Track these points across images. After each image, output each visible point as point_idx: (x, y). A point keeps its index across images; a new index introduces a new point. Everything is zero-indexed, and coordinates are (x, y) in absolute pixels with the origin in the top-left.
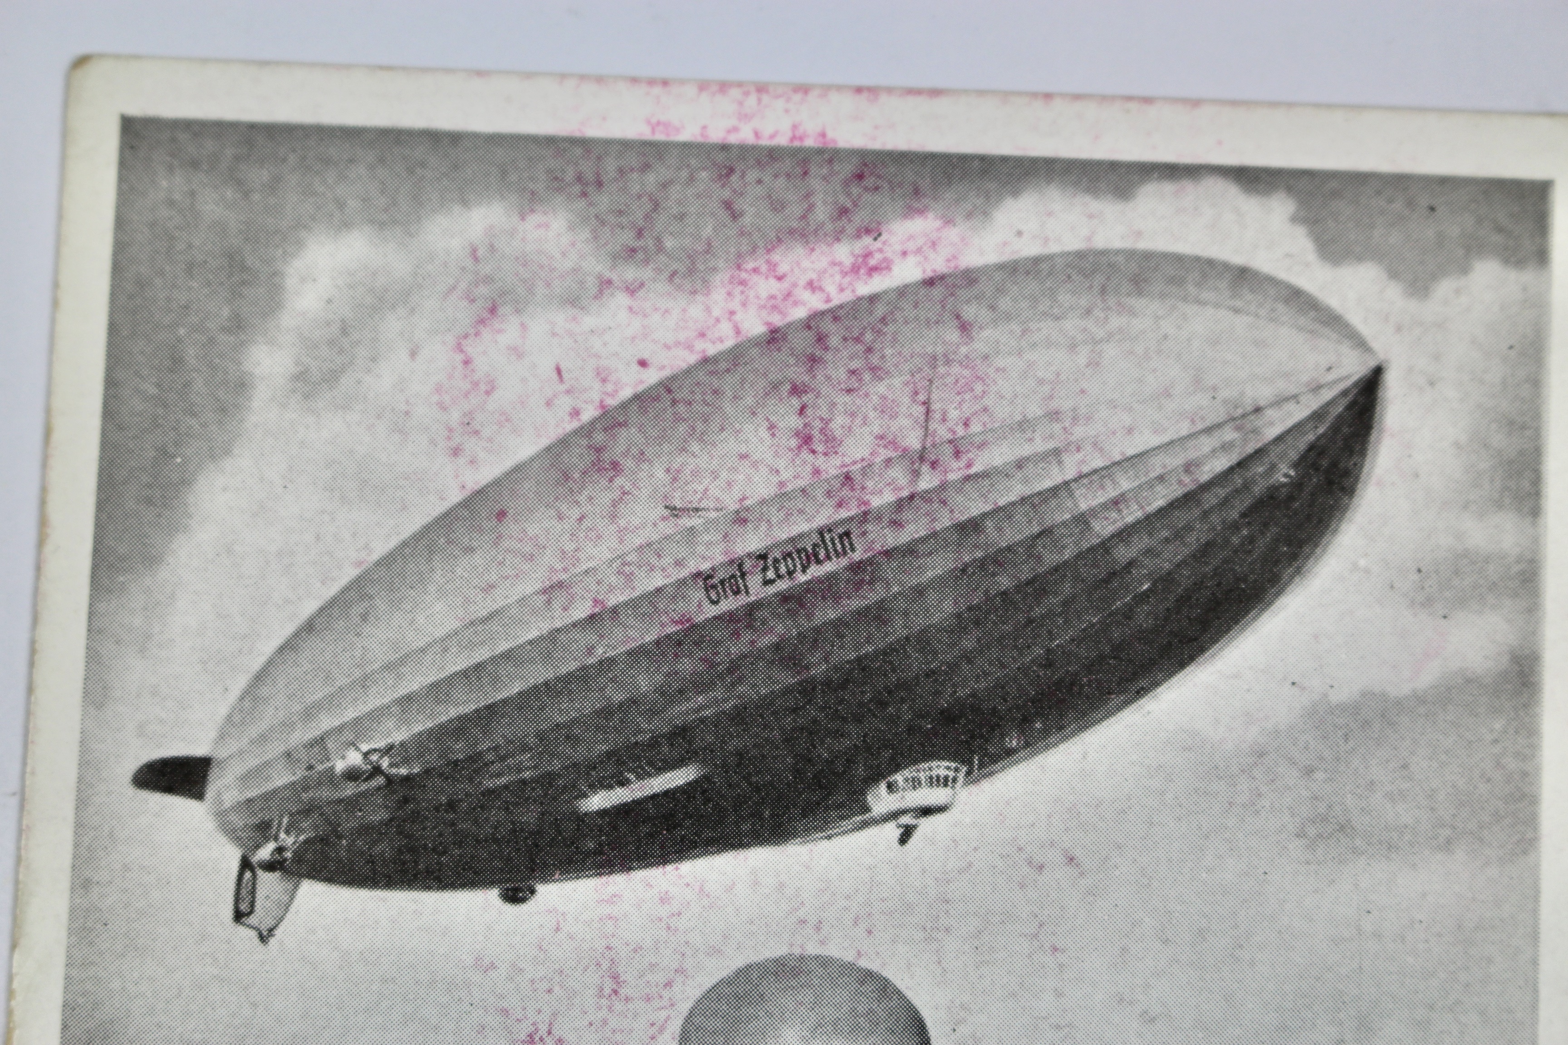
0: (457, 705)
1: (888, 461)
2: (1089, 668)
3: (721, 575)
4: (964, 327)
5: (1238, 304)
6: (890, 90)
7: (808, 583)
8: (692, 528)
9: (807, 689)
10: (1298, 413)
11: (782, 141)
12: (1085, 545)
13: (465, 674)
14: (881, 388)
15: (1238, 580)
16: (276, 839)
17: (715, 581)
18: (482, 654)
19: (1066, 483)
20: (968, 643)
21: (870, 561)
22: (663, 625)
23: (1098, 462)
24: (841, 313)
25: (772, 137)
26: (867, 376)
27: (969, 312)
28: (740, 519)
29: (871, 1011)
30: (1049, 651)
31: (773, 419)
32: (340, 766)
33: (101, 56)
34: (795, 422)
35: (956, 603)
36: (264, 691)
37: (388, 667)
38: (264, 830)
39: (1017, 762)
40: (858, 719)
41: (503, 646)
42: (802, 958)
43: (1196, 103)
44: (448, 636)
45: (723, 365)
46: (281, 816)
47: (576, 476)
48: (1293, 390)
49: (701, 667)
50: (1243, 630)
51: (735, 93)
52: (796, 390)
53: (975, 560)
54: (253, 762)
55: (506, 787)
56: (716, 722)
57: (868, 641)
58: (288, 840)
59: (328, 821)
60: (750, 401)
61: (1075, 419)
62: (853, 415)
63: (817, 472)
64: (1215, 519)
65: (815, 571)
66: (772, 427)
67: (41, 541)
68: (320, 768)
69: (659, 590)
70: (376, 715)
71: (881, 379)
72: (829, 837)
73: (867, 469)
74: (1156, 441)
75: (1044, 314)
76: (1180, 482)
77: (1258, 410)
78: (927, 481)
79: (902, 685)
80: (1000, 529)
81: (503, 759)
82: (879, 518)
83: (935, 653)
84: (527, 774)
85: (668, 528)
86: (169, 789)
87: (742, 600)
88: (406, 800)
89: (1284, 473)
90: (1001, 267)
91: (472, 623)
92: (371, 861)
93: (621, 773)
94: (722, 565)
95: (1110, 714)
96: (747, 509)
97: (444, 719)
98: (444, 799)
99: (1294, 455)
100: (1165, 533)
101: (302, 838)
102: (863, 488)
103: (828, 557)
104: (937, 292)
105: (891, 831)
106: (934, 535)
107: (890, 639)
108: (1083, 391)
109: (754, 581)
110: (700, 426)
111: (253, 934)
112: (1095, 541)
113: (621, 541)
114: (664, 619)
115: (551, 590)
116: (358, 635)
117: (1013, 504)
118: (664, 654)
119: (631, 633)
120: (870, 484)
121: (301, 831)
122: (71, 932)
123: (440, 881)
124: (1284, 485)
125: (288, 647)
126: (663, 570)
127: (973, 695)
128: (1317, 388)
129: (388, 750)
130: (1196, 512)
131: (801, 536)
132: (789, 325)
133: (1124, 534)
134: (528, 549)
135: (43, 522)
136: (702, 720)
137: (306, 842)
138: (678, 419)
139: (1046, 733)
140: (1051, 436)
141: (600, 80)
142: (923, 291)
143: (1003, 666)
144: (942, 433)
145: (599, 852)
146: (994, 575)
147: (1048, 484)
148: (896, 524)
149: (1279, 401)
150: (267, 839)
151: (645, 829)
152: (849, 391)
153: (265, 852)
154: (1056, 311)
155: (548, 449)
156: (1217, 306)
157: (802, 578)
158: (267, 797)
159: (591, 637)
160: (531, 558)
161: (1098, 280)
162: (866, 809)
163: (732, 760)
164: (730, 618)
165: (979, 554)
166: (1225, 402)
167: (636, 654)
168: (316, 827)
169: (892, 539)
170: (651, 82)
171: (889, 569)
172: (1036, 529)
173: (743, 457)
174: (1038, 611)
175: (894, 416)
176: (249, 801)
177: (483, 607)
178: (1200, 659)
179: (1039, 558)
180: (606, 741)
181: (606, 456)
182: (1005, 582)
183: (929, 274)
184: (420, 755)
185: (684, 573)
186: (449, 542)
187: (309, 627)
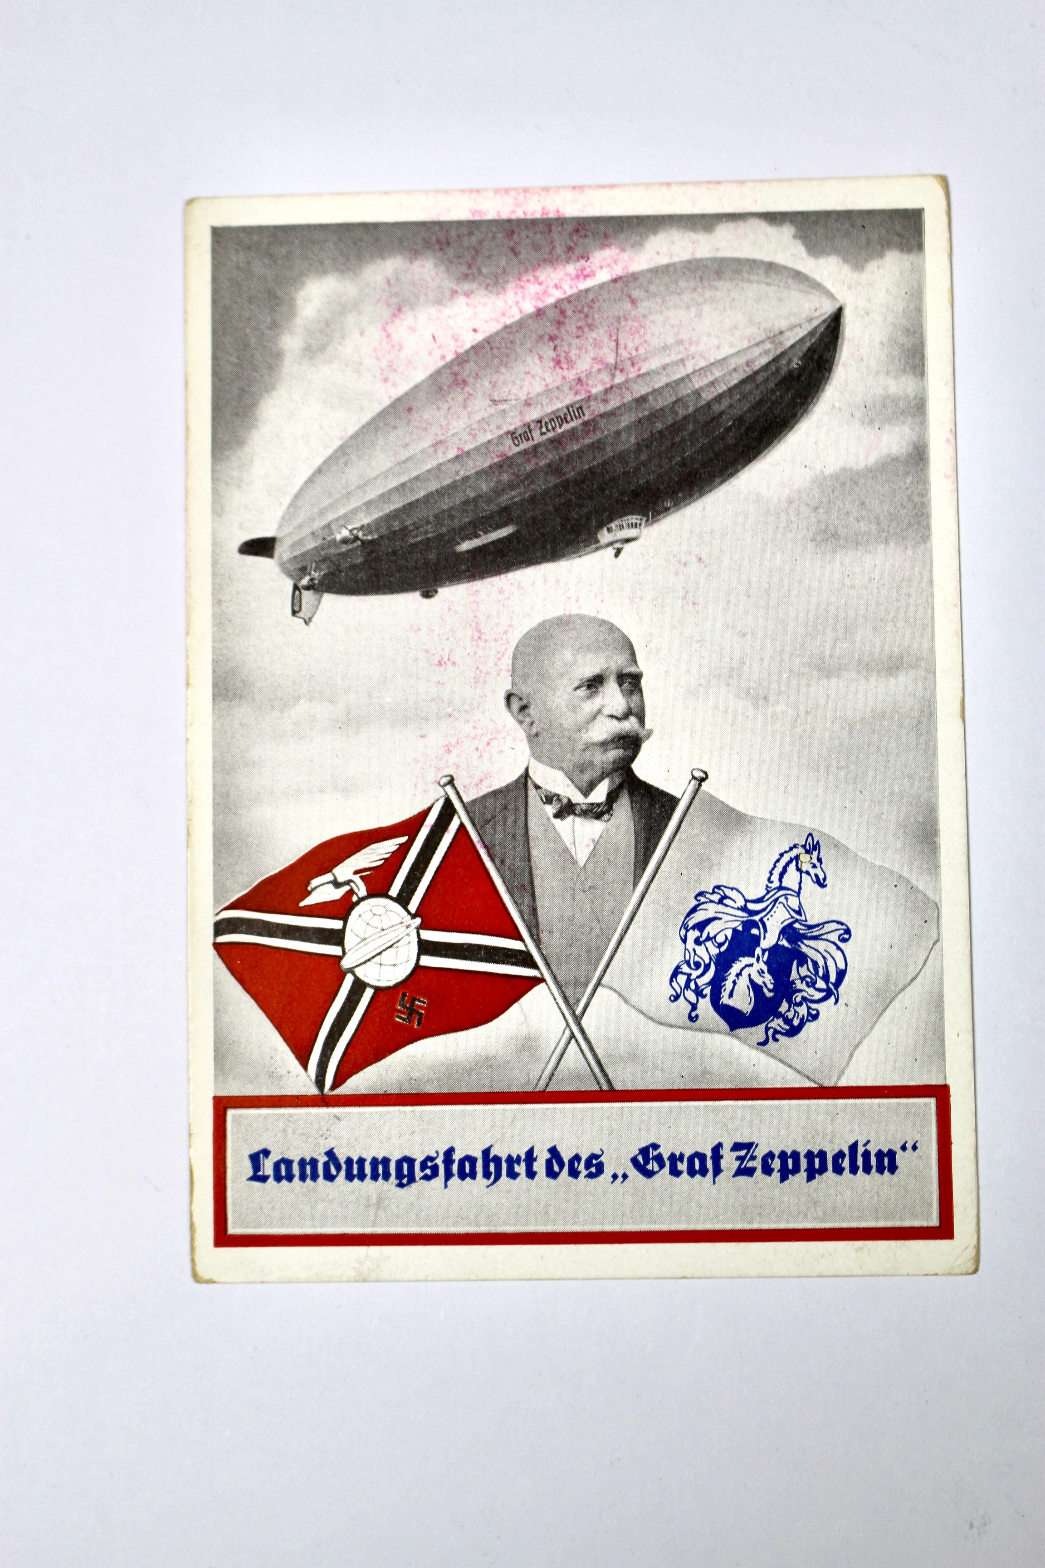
0: (394, 503)
1: (599, 371)
2: (704, 465)
3: (520, 431)
4: (633, 302)
5: (769, 280)
6: (589, 187)
7: (563, 433)
8: (504, 410)
9: (565, 485)
10: (801, 333)
11: (538, 215)
12: (699, 405)
13: (397, 488)
14: (594, 335)
15: (775, 417)
16: (310, 574)
17: (517, 435)
18: (404, 478)
19: (688, 376)
20: (643, 457)
21: (593, 420)
22: (492, 458)
23: (703, 364)
24: (572, 299)
25: (533, 214)
26: (586, 329)
27: (635, 294)
28: (528, 404)
29: (605, 639)
30: (683, 458)
31: (541, 353)
32: (338, 537)
33: (200, 198)
34: (552, 354)
35: (636, 437)
36: (299, 503)
37: (359, 487)
38: (304, 570)
39: (670, 514)
40: (591, 498)
41: (414, 474)
42: (570, 616)
43: (742, 182)
44: (387, 470)
45: (515, 329)
46: (311, 564)
47: (446, 388)
48: (798, 322)
49: (512, 477)
50: (779, 442)
51: (513, 194)
52: (552, 338)
53: (644, 416)
54: (296, 538)
55: (420, 542)
56: (521, 504)
57: (594, 459)
58: (315, 575)
59: (334, 564)
60: (529, 345)
61: (691, 344)
62: (580, 349)
63: (564, 378)
64: (763, 388)
65: (566, 427)
66: (540, 357)
67: (187, 437)
68: (329, 539)
69: (489, 441)
70: (355, 511)
71: (593, 330)
72: (580, 556)
73: (589, 374)
74: (731, 351)
75: (673, 292)
76: (744, 371)
77: (781, 333)
78: (619, 379)
79: (612, 480)
80: (656, 400)
81: (417, 528)
82: (596, 399)
83: (627, 463)
84: (430, 535)
85: (492, 410)
86: (256, 554)
87: (531, 443)
88: (372, 552)
89: (796, 363)
90: (650, 270)
91: (399, 463)
92: (357, 582)
93: (476, 532)
94: (520, 427)
95: (716, 487)
96: (531, 399)
97: (387, 511)
98: (390, 550)
99: (801, 354)
100: (738, 397)
101: (322, 573)
102: (587, 384)
103: (572, 420)
104: (619, 285)
105: (611, 551)
106: (624, 405)
107: (605, 457)
108: (694, 330)
109: (536, 434)
110: (505, 359)
111: (302, 621)
112: (703, 403)
113: (469, 418)
114: (493, 455)
115: (436, 445)
116: (343, 473)
117: (662, 387)
118: (493, 472)
119: (477, 463)
120: (590, 382)
121: (322, 570)
122: (214, 625)
123: (390, 589)
124: (796, 369)
125: (310, 481)
126: (491, 431)
127: (648, 482)
128: (810, 320)
129: (362, 528)
130: (754, 385)
131: (558, 410)
132: (546, 307)
133: (718, 399)
134: (424, 425)
135: (187, 428)
136: (515, 503)
137: (324, 575)
138: (494, 356)
139: (684, 499)
140: (679, 353)
141: (445, 192)
142: (611, 285)
143: (661, 467)
144: (625, 354)
145: (468, 570)
146: (654, 423)
147: (679, 376)
148: (605, 401)
149: (792, 328)
150: (305, 575)
151: (489, 558)
152: (578, 337)
153: (305, 581)
154: (678, 290)
155: (431, 376)
156: (758, 282)
157: (559, 431)
158: (304, 554)
159: (457, 466)
160: (426, 430)
161: (699, 273)
162: (597, 541)
163: (530, 522)
164: (525, 452)
165: (646, 413)
166: (765, 330)
167: (481, 473)
168: (329, 567)
169: (603, 408)
170: (471, 191)
171: (603, 423)
172: (674, 399)
173: (527, 373)
174: (677, 439)
175: (601, 348)
176: (296, 557)
177: (403, 455)
178: (759, 457)
179: (676, 413)
180: (468, 516)
181: (459, 378)
182: (660, 426)
183: (614, 276)
184: (377, 529)
185: (501, 432)
186: (385, 424)
187: (319, 471)
